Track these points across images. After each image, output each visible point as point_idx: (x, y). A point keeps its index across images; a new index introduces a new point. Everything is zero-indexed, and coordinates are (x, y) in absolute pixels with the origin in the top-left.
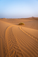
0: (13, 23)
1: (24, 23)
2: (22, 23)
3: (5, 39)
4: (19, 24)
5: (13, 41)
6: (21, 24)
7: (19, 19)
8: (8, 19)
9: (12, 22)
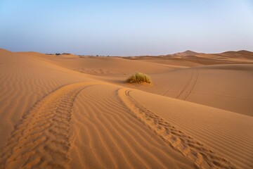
0: (102, 74)
1: (148, 77)
2: (140, 74)
3: (17, 131)
4: (129, 81)
5: (53, 141)
6: (136, 81)
7: (129, 58)
8: (81, 57)
9: (99, 72)
